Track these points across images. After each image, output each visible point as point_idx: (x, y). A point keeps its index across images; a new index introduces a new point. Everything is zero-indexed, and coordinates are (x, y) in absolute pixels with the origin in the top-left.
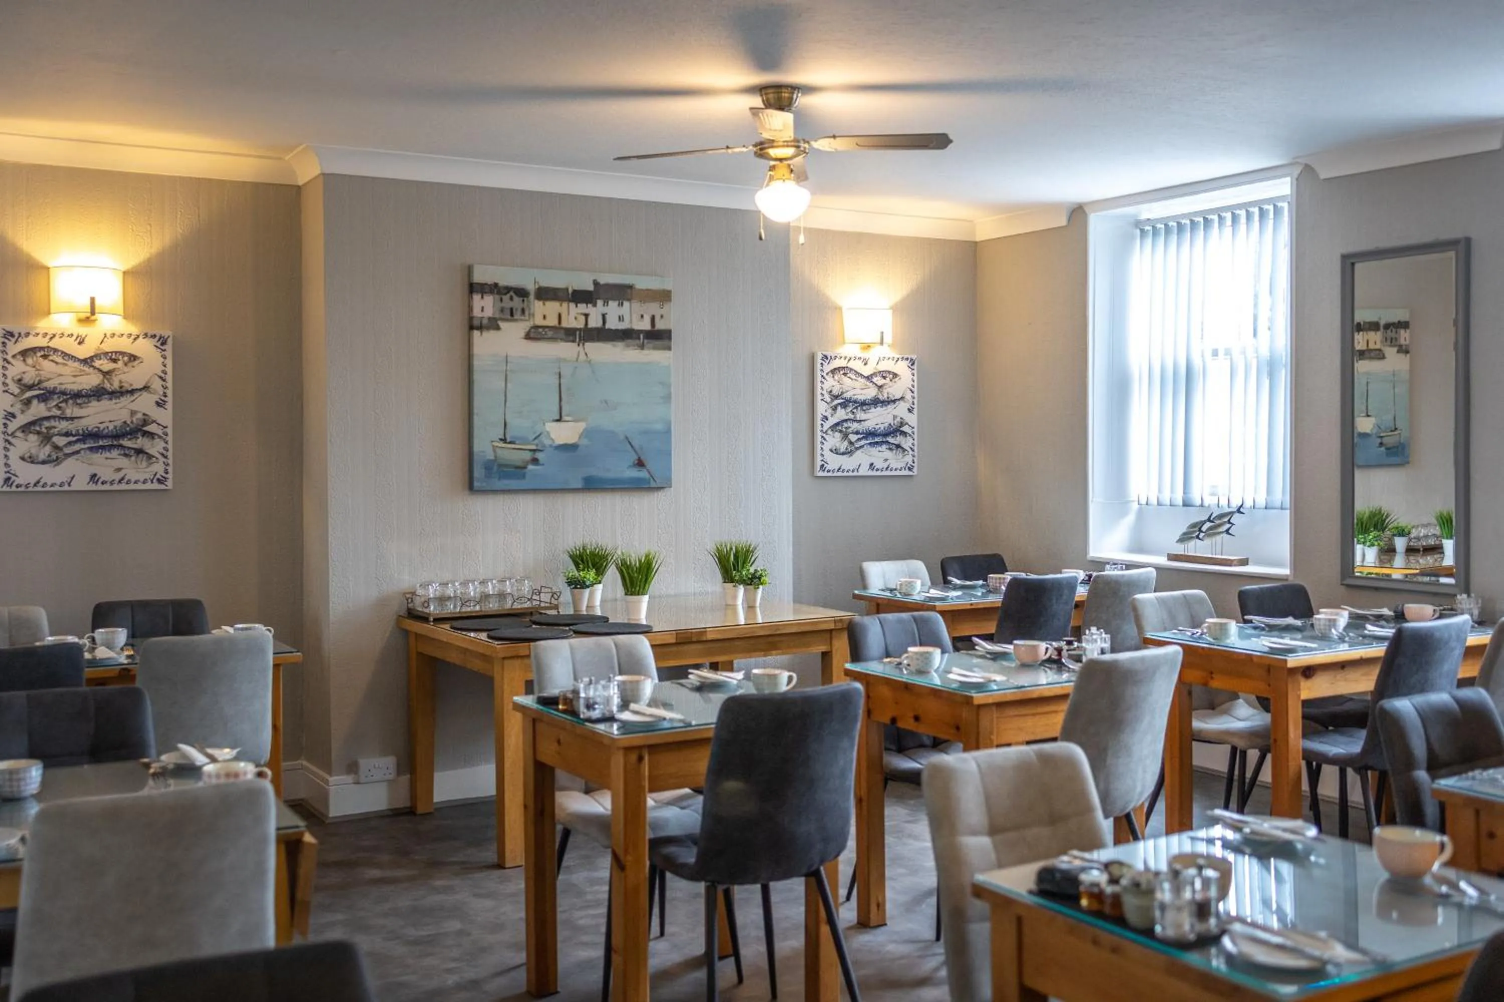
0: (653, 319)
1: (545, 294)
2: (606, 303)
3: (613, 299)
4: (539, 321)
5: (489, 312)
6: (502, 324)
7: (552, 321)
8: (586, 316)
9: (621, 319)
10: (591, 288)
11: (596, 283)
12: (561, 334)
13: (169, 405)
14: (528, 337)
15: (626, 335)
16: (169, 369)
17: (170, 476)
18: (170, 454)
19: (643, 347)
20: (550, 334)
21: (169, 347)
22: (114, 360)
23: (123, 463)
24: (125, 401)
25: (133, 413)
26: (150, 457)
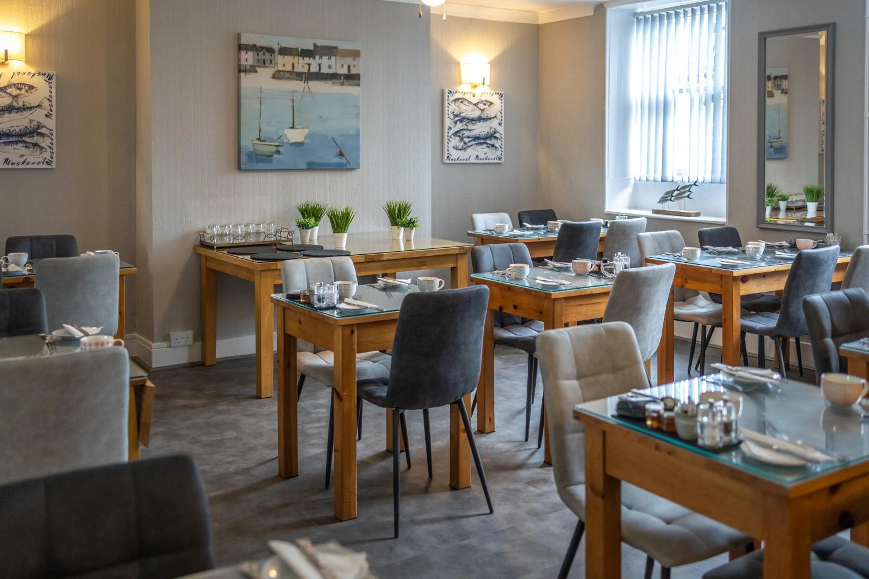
0: (349, 67)
1: (284, 51)
2: (321, 58)
3: (326, 55)
4: (281, 68)
5: (250, 62)
6: (258, 69)
7: (289, 68)
8: (309, 65)
9: (330, 67)
10: (312, 48)
11: (315, 45)
12: (294, 76)
13: (54, 117)
14: (274, 77)
15: (333, 77)
16: (54, 95)
17: (54, 160)
18: (54, 147)
19: (342, 84)
20: (288, 75)
21: (54, 81)
22: (20, 89)
23: (25, 151)
24: (26, 113)
25: (31, 121)
26: (42, 148)
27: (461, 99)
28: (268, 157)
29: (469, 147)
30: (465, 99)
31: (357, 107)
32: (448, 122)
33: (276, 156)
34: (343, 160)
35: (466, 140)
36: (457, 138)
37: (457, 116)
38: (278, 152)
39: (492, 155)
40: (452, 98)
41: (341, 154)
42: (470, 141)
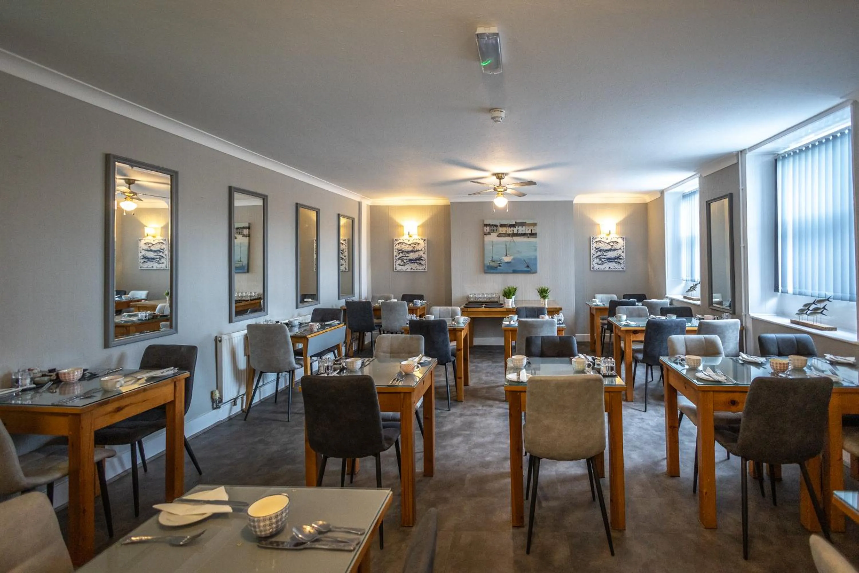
0: (531, 231)
1: (502, 226)
2: (518, 227)
3: (520, 226)
4: (501, 232)
5: (488, 231)
6: (491, 234)
7: (504, 232)
8: (513, 230)
10: (514, 223)
11: (516, 222)
12: (506, 235)
13: (426, 254)
14: (498, 236)
15: (524, 235)
16: (426, 246)
17: (426, 269)
18: (426, 264)
19: (528, 237)
20: (504, 235)
21: (426, 241)
22: (415, 244)
23: (417, 265)
24: (417, 253)
25: (419, 255)
26: (422, 264)
27: (599, 241)
28: (495, 268)
29: (604, 263)
30: (602, 241)
31: (535, 246)
32: (593, 252)
33: (499, 267)
34: (529, 269)
35: (603, 260)
36: (598, 259)
37: (597, 249)
38: (500, 266)
39: (618, 267)
40: (594, 241)
41: (528, 267)
42: (605, 261)
